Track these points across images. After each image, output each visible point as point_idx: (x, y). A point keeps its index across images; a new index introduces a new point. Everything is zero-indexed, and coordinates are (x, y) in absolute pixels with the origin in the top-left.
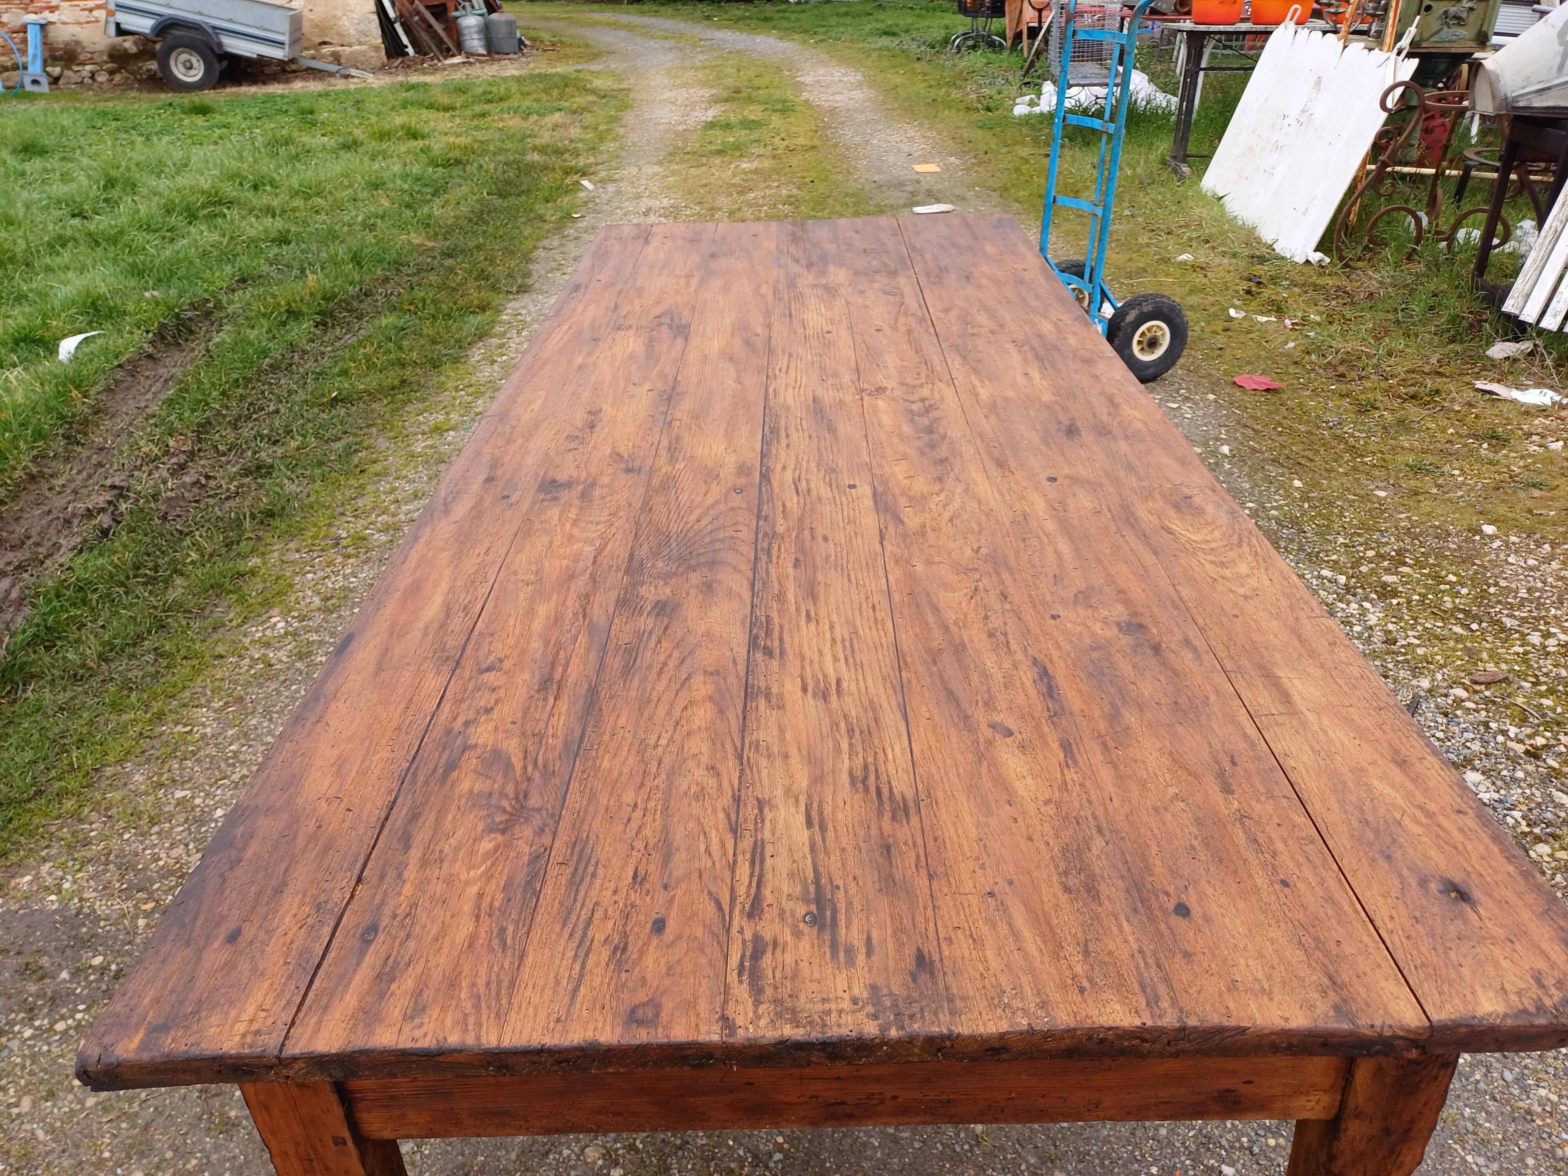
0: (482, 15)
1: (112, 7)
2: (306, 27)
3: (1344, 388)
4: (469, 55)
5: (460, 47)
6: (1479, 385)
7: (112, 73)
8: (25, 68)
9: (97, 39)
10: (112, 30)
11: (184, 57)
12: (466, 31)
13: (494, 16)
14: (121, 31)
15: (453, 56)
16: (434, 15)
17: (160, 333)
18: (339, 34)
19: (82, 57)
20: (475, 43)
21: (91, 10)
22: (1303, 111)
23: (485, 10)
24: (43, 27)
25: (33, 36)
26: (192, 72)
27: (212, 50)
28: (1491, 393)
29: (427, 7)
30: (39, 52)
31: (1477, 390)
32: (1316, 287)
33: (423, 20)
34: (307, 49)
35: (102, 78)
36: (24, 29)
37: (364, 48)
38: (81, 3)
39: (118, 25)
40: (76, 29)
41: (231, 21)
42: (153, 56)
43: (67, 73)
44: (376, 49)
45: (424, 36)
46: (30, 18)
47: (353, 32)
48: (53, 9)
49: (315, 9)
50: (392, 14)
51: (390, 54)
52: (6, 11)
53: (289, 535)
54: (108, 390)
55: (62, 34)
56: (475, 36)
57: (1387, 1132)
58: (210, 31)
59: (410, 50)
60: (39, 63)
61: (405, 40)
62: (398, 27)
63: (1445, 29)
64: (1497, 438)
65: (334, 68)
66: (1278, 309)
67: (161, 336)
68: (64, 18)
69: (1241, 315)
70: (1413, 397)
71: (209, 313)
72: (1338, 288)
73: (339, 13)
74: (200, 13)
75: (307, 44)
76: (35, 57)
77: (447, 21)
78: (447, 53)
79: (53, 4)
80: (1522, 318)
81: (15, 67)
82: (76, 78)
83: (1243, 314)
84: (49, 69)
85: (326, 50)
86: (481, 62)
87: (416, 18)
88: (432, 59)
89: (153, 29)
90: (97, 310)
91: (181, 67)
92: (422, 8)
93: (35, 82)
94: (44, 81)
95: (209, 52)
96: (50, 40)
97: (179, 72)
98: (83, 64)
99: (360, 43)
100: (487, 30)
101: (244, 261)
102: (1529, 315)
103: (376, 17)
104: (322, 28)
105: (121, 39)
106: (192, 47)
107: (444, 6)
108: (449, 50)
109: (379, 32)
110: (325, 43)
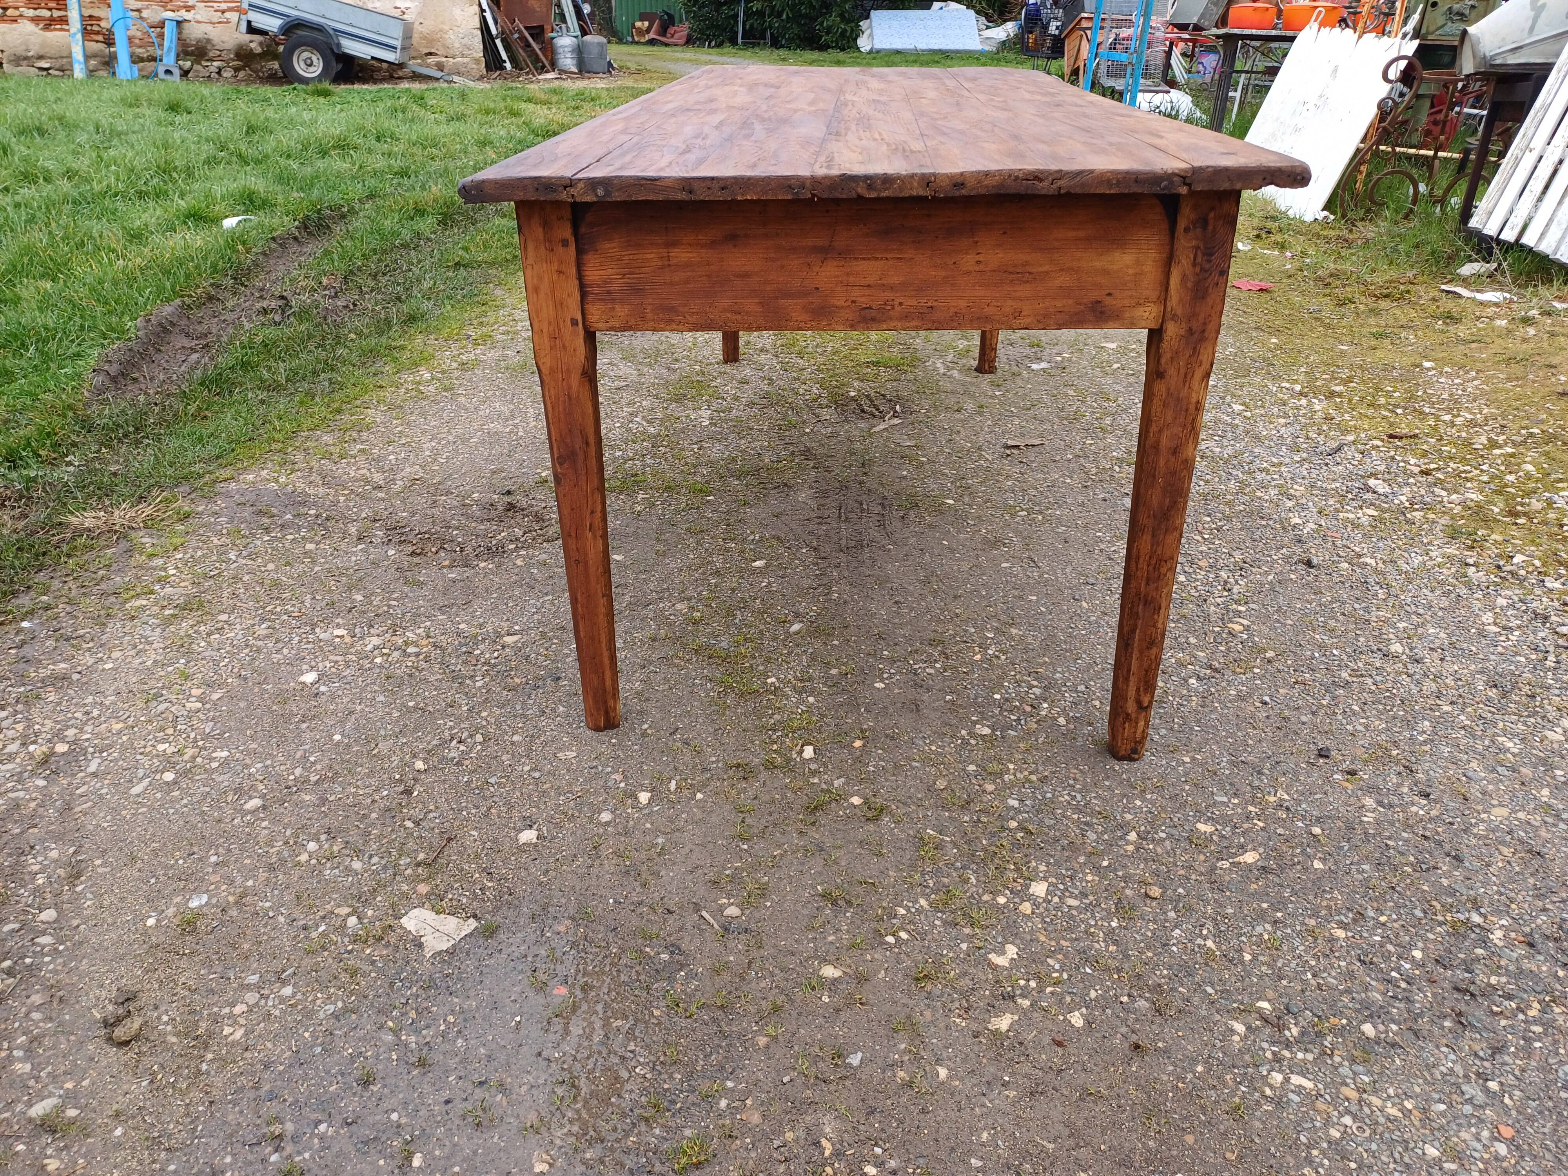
0: (576, 37)
1: (245, 6)
2: (415, 40)
3: (1328, 291)
4: (562, 72)
5: (553, 65)
6: (1444, 287)
7: (237, 69)
8: (161, 60)
9: (226, 39)
10: (243, 27)
11: (306, 55)
12: (561, 50)
13: (588, 38)
14: (251, 29)
15: (547, 72)
16: (531, 35)
17: (304, 223)
18: (444, 46)
19: (211, 54)
20: (568, 61)
21: (223, 12)
22: (1321, 96)
23: (579, 33)
24: (179, 23)
25: (169, 31)
26: (312, 69)
27: (332, 50)
28: (1455, 293)
29: (526, 28)
30: (173, 46)
31: (1443, 291)
32: (1318, 236)
33: (522, 38)
34: (414, 58)
35: (228, 74)
36: (162, 25)
37: (465, 60)
38: (215, 5)
39: (249, 23)
40: (209, 28)
41: (351, 25)
42: (275, 56)
43: (196, 67)
44: (477, 61)
45: (522, 54)
46: (169, 15)
47: (457, 45)
48: (189, 8)
49: (425, 23)
50: (494, 31)
51: (488, 68)
52: (147, 8)
53: (427, 331)
54: (264, 254)
55: (195, 32)
56: (569, 55)
57: (1190, 331)
58: (331, 32)
59: (508, 65)
60: (173, 55)
61: (504, 56)
62: (498, 42)
63: (1449, 24)
64: (1451, 318)
65: (438, 74)
66: (1282, 247)
67: (304, 226)
68: (199, 17)
69: (1248, 248)
70: (1386, 296)
71: (343, 216)
72: (1339, 237)
73: (446, 27)
74: (323, 17)
75: (414, 54)
76: (169, 49)
77: (543, 42)
78: (542, 69)
79: (190, 4)
80: (1485, 232)
81: (153, 59)
82: (204, 72)
83: (1250, 247)
84: (180, 62)
85: (431, 60)
86: (571, 78)
87: (516, 36)
88: (527, 74)
89: (281, 28)
90: (252, 202)
91: (302, 64)
92: (521, 26)
93: (168, 72)
94: (177, 72)
95: (328, 51)
96: (184, 36)
97: (300, 68)
98: (211, 60)
99: (463, 56)
100: (579, 52)
101: (372, 182)
102: (1491, 230)
103: (479, 33)
104: (430, 40)
105: (250, 37)
106: (314, 46)
107: (541, 28)
108: (543, 67)
109: (482, 47)
110: (431, 54)
